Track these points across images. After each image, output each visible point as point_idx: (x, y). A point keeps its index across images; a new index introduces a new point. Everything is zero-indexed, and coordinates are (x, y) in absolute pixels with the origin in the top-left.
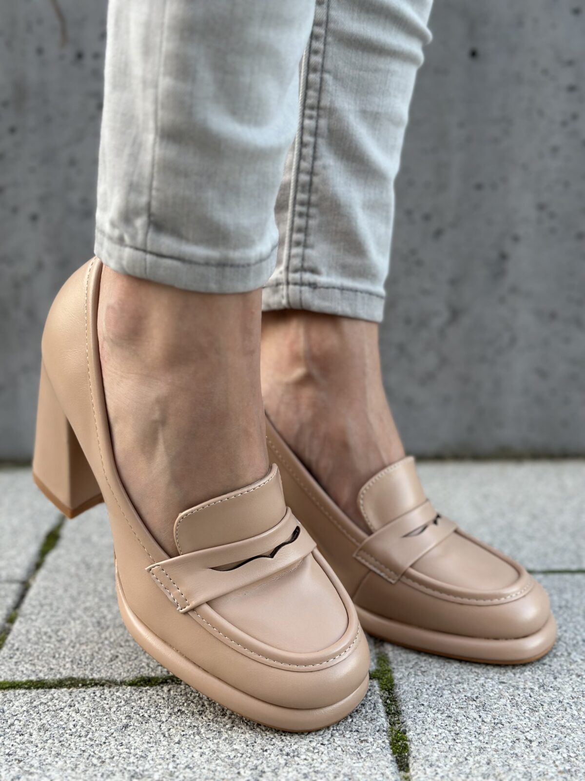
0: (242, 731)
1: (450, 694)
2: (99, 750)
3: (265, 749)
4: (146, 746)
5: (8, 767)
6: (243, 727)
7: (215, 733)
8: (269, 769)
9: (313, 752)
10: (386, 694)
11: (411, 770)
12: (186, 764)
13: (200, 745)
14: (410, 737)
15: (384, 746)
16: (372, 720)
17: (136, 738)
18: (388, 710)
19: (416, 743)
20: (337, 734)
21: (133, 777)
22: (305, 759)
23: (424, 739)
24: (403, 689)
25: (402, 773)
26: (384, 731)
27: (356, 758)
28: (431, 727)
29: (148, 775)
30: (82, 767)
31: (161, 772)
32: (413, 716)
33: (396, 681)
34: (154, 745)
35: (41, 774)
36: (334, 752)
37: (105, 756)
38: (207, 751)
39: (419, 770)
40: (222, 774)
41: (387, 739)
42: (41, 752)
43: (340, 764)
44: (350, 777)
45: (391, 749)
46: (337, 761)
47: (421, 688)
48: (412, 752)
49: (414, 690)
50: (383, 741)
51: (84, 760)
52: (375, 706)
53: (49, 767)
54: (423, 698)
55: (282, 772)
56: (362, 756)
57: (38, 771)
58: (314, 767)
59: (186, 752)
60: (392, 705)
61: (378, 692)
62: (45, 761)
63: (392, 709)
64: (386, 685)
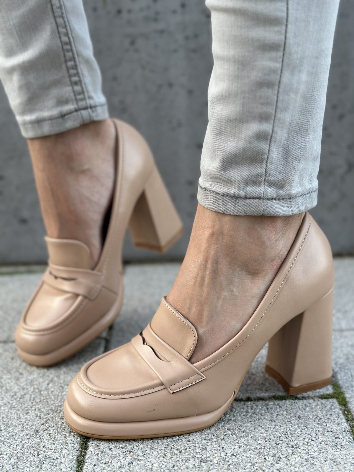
0: (261, 431)
2: (176, 444)
3: (277, 443)
4: (204, 441)
5: (124, 456)
6: (260, 429)
7: (244, 433)
8: (283, 456)
9: (307, 445)
10: (343, 408)
12: (232, 453)
13: (237, 441)
15: (350, 441)
16: (338, 424)
17: (197, 437)
18: (347, 418)
20: (319, 434)
21: (201, 461)
22: (304, 450)
26: (348, 431)
27: (335, 449)
29: (210, 460)
31: (218, 458)
33: (347, 400)
34: (209, 441)
35: (145, 460)
36: (321, 445)
37: (181, 448)
38: (242, 445)
40: (255, 459)
41: (351, 436)
42: (141, 446)
43: (326, 452)
44: (334, 461)
46: (323, 451)
50: (349, 438)
51: (169, 451)
52: (338, 415)
53: (149, 456)
55: (291, 457)
56: (338, 447)
57: (143, 458)
58: (310, 454)
59: (229, 445)
60: (348, 414)
61: (338, 407)
62: (145, 452)
63: (350, 417)
64: (342, 402)
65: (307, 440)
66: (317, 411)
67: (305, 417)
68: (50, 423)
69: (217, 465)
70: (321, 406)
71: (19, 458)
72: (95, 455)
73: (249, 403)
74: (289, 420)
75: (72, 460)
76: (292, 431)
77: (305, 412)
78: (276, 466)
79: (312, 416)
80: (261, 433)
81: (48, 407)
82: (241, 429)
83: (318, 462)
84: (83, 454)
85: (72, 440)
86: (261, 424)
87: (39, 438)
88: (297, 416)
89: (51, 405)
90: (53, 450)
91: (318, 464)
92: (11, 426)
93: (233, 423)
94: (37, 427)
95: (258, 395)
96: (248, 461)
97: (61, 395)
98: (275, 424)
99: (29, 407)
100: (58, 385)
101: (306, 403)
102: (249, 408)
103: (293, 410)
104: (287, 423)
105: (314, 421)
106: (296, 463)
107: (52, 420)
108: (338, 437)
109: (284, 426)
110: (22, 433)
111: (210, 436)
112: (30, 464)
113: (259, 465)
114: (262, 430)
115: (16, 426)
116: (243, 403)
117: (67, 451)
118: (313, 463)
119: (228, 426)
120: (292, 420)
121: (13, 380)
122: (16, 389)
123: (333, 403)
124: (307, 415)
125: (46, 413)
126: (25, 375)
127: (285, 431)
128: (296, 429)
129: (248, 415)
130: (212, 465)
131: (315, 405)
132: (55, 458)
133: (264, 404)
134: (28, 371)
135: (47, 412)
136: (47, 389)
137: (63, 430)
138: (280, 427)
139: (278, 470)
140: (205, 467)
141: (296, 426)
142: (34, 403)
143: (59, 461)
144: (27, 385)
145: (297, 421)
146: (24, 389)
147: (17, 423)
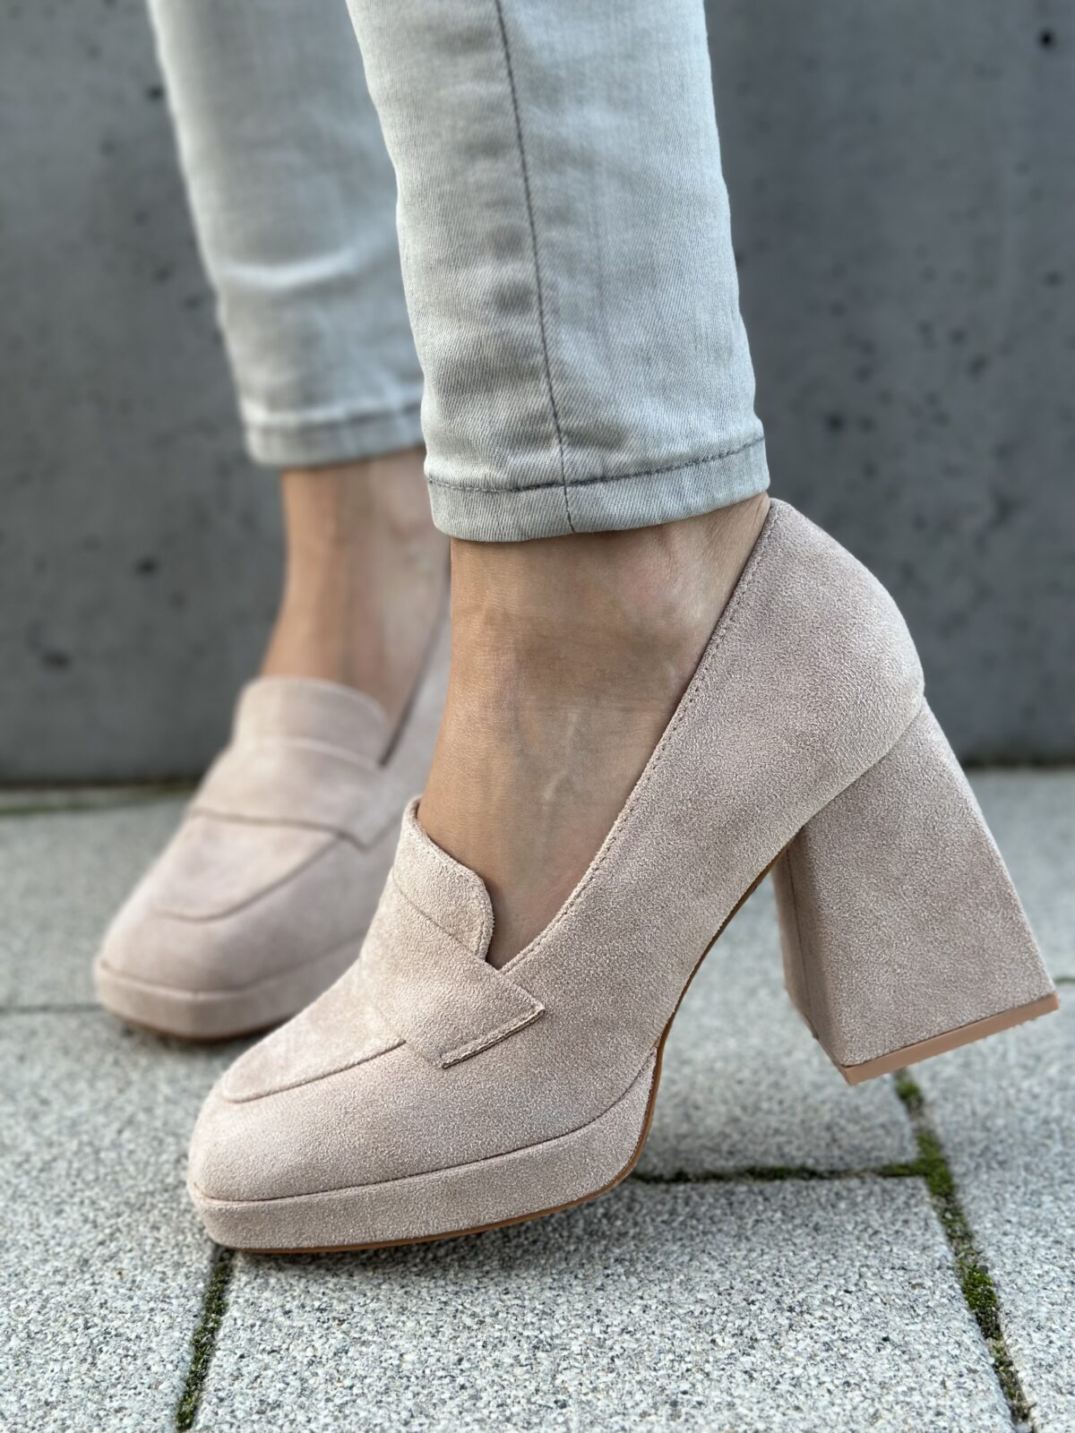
0: (707, 1267)
1: (1052, 1202)
2: (469, 1301)
3: (750, 1300)
4: (548, 1294)
5: (324, 1332)
6: (706, 1259)
7: (661, 1272)
8: (765, 1336)
9: (833, 1304)
10: (943, 1203)
11: (1005, 1337)
12: (622, 1327)
13: (640, 1294)
14: (996, 1278)
15: (953, 1294)
17: (529, 1281)
18: (949, 1231)
19: (1008, 1290)
20: (869, 1274)
21: (536, 1347)
22: (822, 1318)
23: (1020, 1282)
24: (970, 1194)
25: (991, 1341)
26: (948, 1268)
27: (909, 1316)
28: (1030, 1260)
29: (562, 1344)
30: (447, 1331)
31: (584, 1338)
32: (994, 1241)
33: (956, 1180)
34: (561, 1293)
35: (381, 1343)
36: (870, 1305)
37: (482, 1311)
38: (653, 1303)
39: (1021, 1336)
40: (685, 1343)
41: (956, 1281)
42: (373, 1305)
43: (883, 1325)
44: (904, 1349)
45: (967, 1299)
46: (876, 1321)
47: (1001, 1192)
48: (1002, 1304)
49: (989, 1196)
50: (950, 1286)
51: (449, 1320)
52: (926, 1224)
53: (393, 1332)
54: (1008, 1210)
55: (788, 1340)
56: (918, 1311)
57: (375, 1338)
58: (839, 1330)
59: (618, 1304)
60: (954, 1221)
61: (927, 1199)
62: (383, 1321)
63: (957, 1228)
64: (940, 1186)
65: (832, 1292)
66: (869, 1211)
67: (833, 1229)
68: (123, 1240)
69: (579, 1357)
70: (880, 1199)
71: (33, 1335)
72: (245, 1330)
73: (681, 1187)
74: (787, 1236)
75: (181, 1342)
76: (794, 1266)
77: (835, 1214)
78: (742, 1363)
79: (853, 1225)
80: (707, 1271)
81: (116, 1196)
82: (653, 1259)
83: (860, 1351)
84: (211, 1325)
85: (181, 1288)
86: (709, 1247)
87: (91, 1281)
88: (811, 1225)
89: (127, 1190)
90: (129, 1315)
91: (858, 1357)
92: (14, 1248)
93: (632, 1243)
94: (86, 1251)
95: (707, 1166)
96: (667, 1348)
97: (156, 1163)
98: (748, 1247)
99: (64, 1195)
100: (146, 1135)
101: (841, 1188)
102: (680, 1201)
103: (802, 1207)
104: (781, 1244)
105: (858, 1239)
106: (798, 1354)
107: (129, 1233)
108: (921, 1285)
109: (774, 1252)
110: (42, 1267)
111: (566, 1277)
112: (64, 1352)
113: (696, 1358)
114: (712, 1263)
115: (27, 1248)
116: (663, 1187)
117: (166, 1318)
118: (844, 1356)
119: (617, 1251)
120: (795, 1237)
121: (21, 1119)
122: (29, 1143)
123: (914, 1188)
124: (841, 1222)
125: (111, 1213)
126: (56, 1106)
127: (775, 1266)
128: (806, 1261)
129: (674, 1221)
130: (565, 1358)
131: (863, 1196)
132: (133, 1337)
133: (721, 1191)
134: (65, 1094)
135: (115, 1210)
136: (116, 1145)
137: (158, 1261)
138: (762, 1255)
139: (746, 1372)
140: (546, 1363)
141: (806, 1253)
142: (80, 1185)
143: (143, 1345)
144: (59, 1132)
145: (809, 1238)
146: (50, 1145)
147: (31, 1240)
